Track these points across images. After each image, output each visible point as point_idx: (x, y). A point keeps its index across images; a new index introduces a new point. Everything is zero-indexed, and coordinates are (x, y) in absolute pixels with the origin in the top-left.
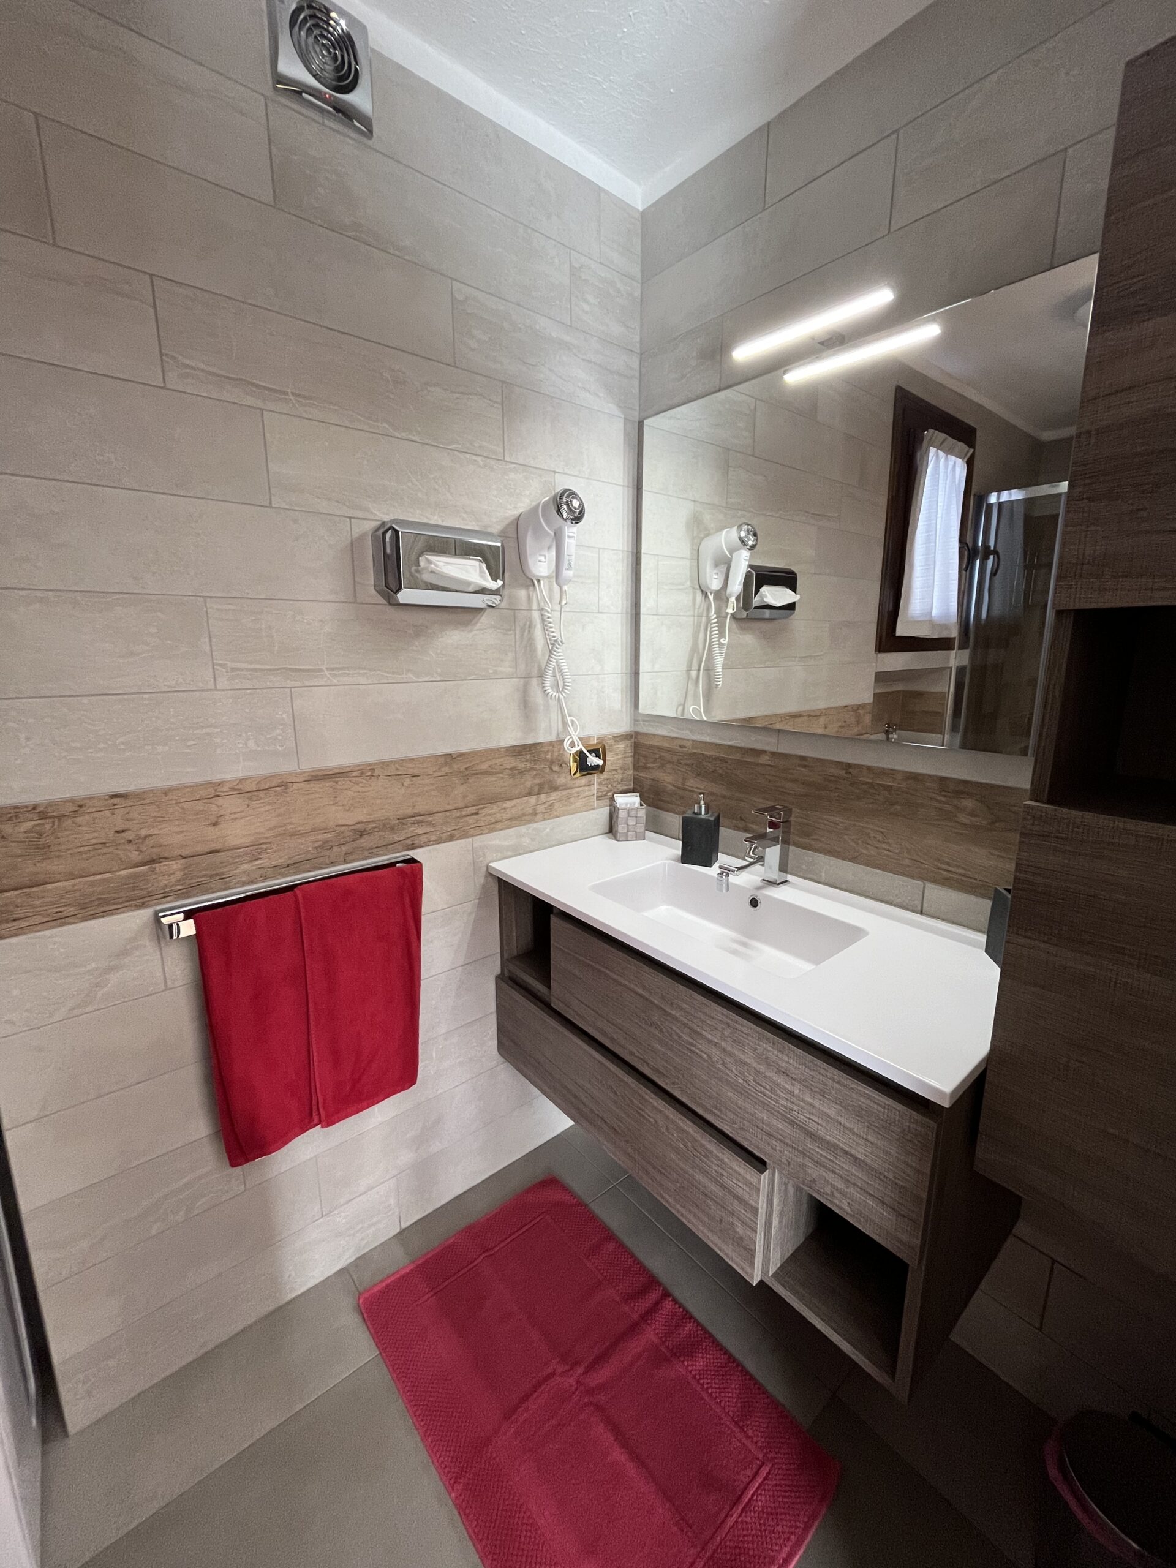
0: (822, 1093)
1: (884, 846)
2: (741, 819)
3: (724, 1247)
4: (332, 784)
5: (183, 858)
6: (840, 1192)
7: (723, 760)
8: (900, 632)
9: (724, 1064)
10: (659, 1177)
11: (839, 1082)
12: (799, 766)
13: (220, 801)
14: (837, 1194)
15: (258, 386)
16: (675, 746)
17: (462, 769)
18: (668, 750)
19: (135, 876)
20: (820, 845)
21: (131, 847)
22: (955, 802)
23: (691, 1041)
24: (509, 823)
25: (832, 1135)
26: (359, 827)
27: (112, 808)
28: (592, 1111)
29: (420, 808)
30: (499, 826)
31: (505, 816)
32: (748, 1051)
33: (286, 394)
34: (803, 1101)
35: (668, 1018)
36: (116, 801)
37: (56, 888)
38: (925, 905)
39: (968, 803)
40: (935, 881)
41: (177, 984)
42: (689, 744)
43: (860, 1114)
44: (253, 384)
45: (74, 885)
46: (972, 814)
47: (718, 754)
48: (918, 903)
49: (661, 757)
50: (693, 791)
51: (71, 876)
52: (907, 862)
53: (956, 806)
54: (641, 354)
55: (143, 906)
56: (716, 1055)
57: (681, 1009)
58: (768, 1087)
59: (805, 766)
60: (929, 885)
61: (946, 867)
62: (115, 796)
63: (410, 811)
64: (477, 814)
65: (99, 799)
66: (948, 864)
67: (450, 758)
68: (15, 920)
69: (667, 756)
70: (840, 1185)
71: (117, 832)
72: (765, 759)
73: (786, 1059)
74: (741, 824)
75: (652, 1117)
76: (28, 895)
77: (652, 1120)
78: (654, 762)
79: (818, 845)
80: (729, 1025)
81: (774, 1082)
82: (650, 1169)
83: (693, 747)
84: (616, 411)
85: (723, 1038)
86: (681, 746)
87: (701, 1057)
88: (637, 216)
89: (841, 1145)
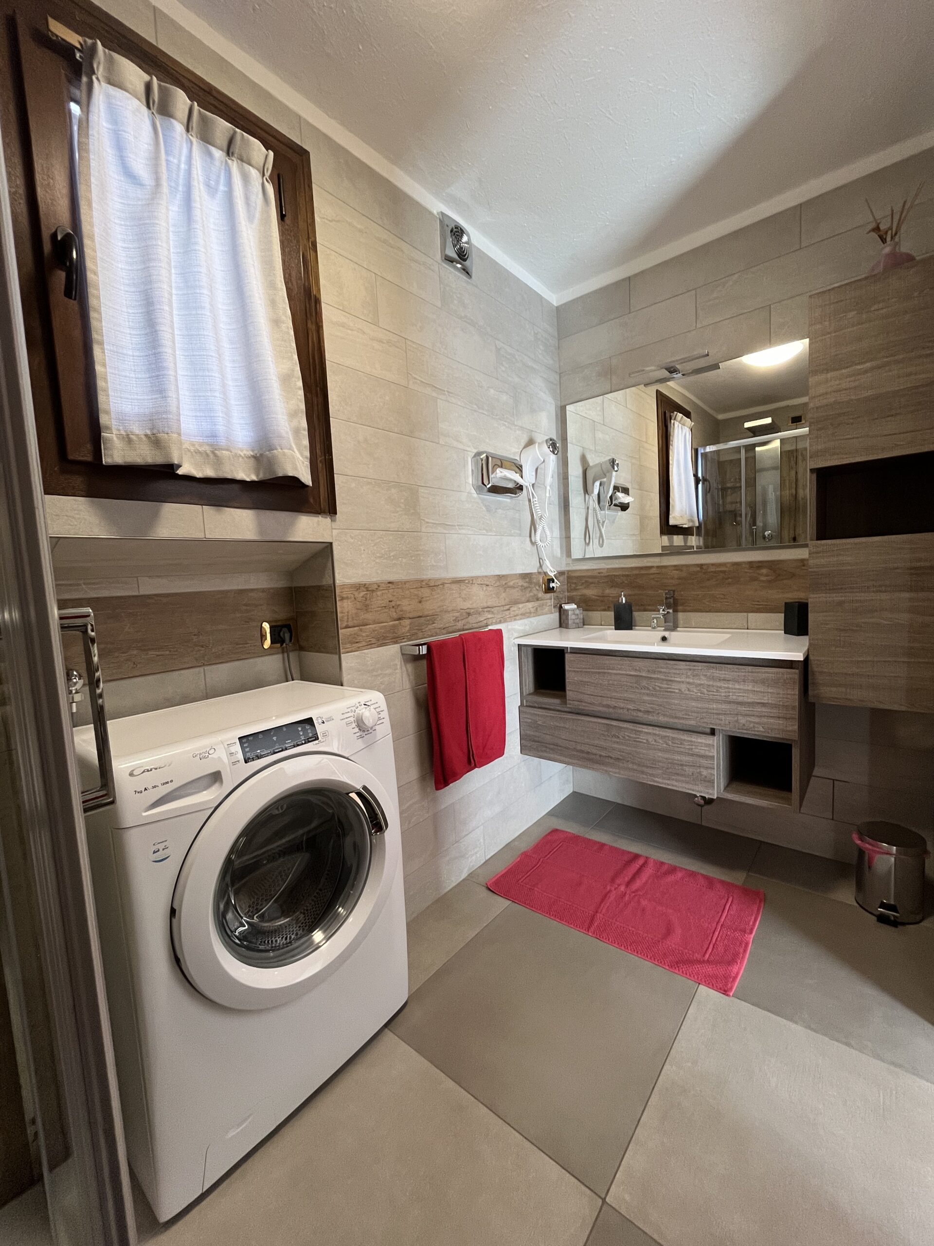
0: (744, 681)
1: (725, 600)
2: (642, 605)
3: (696, 788)
4: (458, 586)
5: (410, 618)
6: (758, 723)
7: (628, 576)
8: (672, 522)
9: (689, 690)
10: (650, 771)
11: (752, 672)
12: (674, 570)
13: (422, 590)
14: (757, 726)
15: (436, 388)
16: (595, 574)
17: (504, 584)
18: (589, 577)
19: (394, 626)
20: (691, 608)
21: (393, 610)
22: (758, 571)
23: (668, 686)
24: (520, 617)
25: (752, 698)
26: (468, 611)
27: (388, 589)
28: (600, 756)
29: (489, 604)
30: (517, 618)
31: (520, 612)
32: (702, 677)
33: (444, 391)
34: (735, 689)
35: (653, 680)
36: (390, 585)
37: (370, 628)
38: (749, 624)
39: (764, 571)
40: (752, 612)
41: (407, 688)
42: (604, 571)
43: (763, 682)
44: (434, 387)
45: (375, 627)
46: (767, 575)
47: (624, 573)
48: (745, 624)
49: (586, 581)
50: (609, 596)
51: (375, 623)
52: (738, 605)
53: (759, 574)
54: (560, 374)
55: (396, 643)
56: (683, 687)
57: (661, 672)
58: (715, 691)
59: (677, 570)
60: (750, 615)
61: (757, 603)
62: (389, 583)
63: (485, 605)
64: (509, 610)
65: (385, 583)
66: (758, 601)
67: (500, 577)
68: (357, 643)
69: (590, 580)
70: (757, 720)
71: (390, 601)
72: (653, 571)
73: (724, 672)
74: (642, 608)
75: (644, 739)
76: (361, 630)
77: (645, 741)
78: (581, 585)
79: (688, 608)
80: (690, 669)
81: (717, 687)
82: (645, 769)
83: (607, 572)
84: (553, 402)
85: (687, 677)
86: (599, 573)
87: (674, 692)
88: (555, 309)
89: (756, 701)
